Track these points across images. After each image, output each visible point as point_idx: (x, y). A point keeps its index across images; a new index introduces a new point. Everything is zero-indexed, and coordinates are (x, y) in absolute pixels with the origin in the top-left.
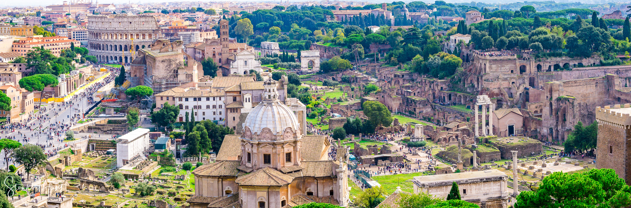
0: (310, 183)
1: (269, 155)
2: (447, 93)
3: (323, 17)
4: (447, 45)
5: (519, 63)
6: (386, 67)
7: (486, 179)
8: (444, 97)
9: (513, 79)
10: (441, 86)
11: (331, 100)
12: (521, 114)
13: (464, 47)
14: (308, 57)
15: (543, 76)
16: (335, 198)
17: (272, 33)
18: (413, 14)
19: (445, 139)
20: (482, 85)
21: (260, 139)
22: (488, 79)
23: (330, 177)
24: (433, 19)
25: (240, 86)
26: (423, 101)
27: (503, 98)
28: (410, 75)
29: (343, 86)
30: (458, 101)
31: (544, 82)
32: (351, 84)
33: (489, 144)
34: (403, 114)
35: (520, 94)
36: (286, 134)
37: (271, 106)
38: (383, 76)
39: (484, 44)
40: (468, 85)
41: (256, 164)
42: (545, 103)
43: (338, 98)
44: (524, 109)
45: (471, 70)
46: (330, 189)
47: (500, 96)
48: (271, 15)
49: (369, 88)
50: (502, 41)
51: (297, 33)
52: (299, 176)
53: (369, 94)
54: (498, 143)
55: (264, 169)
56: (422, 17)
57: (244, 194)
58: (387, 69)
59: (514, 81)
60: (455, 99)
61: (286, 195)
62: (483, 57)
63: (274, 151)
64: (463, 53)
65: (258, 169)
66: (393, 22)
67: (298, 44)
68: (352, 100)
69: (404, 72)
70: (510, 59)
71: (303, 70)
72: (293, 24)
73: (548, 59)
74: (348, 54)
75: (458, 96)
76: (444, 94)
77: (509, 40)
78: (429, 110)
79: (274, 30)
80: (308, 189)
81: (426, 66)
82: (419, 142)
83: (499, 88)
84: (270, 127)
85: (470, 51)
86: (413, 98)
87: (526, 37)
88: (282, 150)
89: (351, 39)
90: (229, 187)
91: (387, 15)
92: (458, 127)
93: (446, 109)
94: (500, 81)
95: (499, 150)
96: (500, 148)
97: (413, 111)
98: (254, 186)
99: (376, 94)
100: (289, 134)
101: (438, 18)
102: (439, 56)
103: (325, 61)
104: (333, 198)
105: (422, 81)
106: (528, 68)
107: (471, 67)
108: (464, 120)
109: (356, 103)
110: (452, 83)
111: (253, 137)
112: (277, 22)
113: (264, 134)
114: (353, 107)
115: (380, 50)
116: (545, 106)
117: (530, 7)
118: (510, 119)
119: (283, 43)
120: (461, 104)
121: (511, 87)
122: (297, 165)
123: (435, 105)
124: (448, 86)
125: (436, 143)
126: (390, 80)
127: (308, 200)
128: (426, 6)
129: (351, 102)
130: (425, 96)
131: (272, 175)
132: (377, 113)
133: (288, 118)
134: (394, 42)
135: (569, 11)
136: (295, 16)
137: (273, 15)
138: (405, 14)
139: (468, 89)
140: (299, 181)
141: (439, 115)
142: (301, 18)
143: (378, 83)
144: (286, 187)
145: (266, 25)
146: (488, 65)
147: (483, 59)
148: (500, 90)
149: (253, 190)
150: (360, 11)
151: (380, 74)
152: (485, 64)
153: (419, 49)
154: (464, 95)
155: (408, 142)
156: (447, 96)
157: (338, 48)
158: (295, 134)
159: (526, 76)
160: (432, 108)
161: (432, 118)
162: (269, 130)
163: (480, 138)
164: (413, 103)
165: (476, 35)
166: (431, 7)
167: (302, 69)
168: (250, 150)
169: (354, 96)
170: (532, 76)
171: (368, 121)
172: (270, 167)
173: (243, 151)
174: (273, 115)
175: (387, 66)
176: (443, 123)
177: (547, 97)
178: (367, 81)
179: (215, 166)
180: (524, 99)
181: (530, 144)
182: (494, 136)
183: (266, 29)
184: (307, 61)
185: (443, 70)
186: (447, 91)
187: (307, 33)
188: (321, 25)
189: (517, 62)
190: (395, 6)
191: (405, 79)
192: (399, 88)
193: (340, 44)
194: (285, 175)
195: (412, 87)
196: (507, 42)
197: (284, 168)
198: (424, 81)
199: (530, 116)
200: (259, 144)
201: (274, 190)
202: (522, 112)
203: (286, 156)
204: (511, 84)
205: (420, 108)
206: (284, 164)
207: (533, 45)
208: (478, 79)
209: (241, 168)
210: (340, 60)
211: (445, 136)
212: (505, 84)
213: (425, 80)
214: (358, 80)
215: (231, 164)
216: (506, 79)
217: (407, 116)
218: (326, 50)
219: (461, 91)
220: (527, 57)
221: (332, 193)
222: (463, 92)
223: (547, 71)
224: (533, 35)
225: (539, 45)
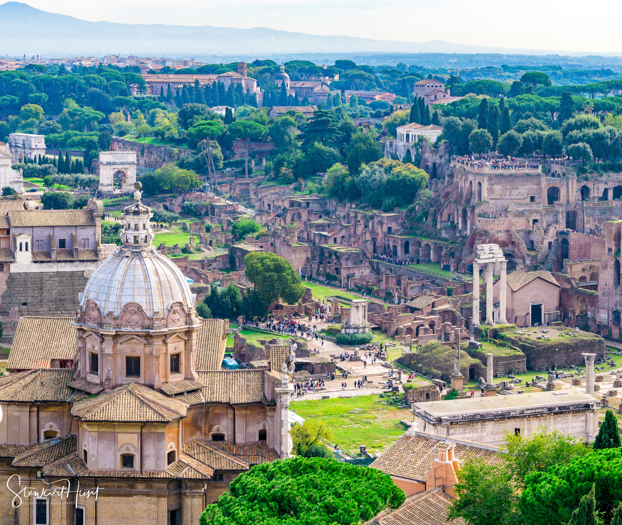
0: (218, 417)
1: (138, 359)
2: (402, 240)
3: (125, 87)
4: (391, 145)
5: (545, 183)
6: (270, 187)
7: (560, 408)
8: (395, 247)
9: (535, 214)
10: (389, 225)
11: (169, 249)
12: (555, 282)
13: (428, 149)
14: (114, 164)
15: (594, 209)
16: (271, 447)
17: (26, 117)
18: (299, 84)
19: (409, 330)
20: (473, 224)
21: (118, 326)
22: (485, 213)
23: (260, 403)
24: (338, 95)
25: (8, 219)
26: (355, 253)
27: (516, 250)
28: (322, 202)
29: (188, 222)
30: (424, 255)
31: (594, 220)
32: (202, 219)
33: (501, 341)
34: (315, 280)
35: (550, 243)
36: (171, 316)
37: (141, 258)
38: (266, 204)
39: (473, 143)
40: (443, 224)
41: (111, 376)
42: (606, 262)
43: (181, 245)
44: (560, 274)
45: (448, 194)
46: (260, 429)
47: (510, 247)
48: (24, 81)
49: (243, 228)
50: (510, 139)
51: (77, 118)
52: (197, 401)
53: (244, 239)
54: (520, 340)
55: (130, 388)
56: (316, 90)
57: (90, 438)
58: (272, 191)
59: (538, 217)
60: (417, 252)
61: (176, 441)
62: (476, 169)
63: (147, 350)
64: (426, 161)
65: (114, 387)
66: (259, 99)
67: (83, 139)
68: (209, 249)
69: (308, 197)
70: (528, 175)
71: (104, 189)
72: (67, 100)
73: (601, 175)
74: (191, 159)
75: (423, 245)
76: (395, 241)
77: (524, 138)
78: (367, 272)
79: (31, 111)
80: (215, 427)
81: (355, 185)
82: (360, 336)
83: (508, 231)
84: (141, 300)
85: (441, 157)
86: (335, 249)
87: (557, 134)
88: (164, 348)
89: (201, 131)
90: (51, 423)
91: (247, 85)
92: (433, 307)
93: (401, 271)
94: (510, 217)
95: (523, 351)
96: (523, 348)
97: (335, 274)
98: (113, 422)
99: (257, 238)
100: (177, 316)
101: (348, 94)
102: (381, 166)
103: (147, 172)
104: (266, 446)
105: (349, 215)
106: (563, 193)
107: (449, 189)
108: (442, 293)
109: (220, 257)
110: (411, 220)
111: (104, 321)
112: (36, 96)
113: (127, 316)
114: (214, 265)
115: (253, 152)
116: (605, 267)
117: (540, 75)
118: (535, 292)
119: (52, 136)
120: (429, 261)
121: (531, 229)
122: (192, 379)
123: (378, 263)
124: (402, 225)
125: (393, 337)
126: (280, 211)
127: (216, 449)
128: (321, 69)
129: (210, 254)
130: (356, 245)
131: (148, 399)
132: (275, 275)
133: (174, 283)
134: (282, 137)
135: (613, 85)
136: (70, 85)
137: (26, 82)
138: (283, 84)
139: (443, 232)
140: (197, 411)
141: (387, 283)
142: (81, 89)
143: (258, 218)
144: (176, 425)
145: (13, 100)
146: (485, 185)
147: (475, 174)
148: (511, 236)
149: (110, 430)
150: (195, 77)
151: (260, 200)
152: (480, 184)
153: (335, 151)
154: (435, 244)
155: (338, 335)
156: (402, 246)
157: (169, 147)
158: (188, 315)
159: (561, 209)
160: (373, 268)
161: (375, 288)
162: (139, 308)
163: (483, 327)
164: (334, 257)
165: (452, 127)
166: (329, 72)
167: (100, 188)
168: (97, 348)
169: (214, 241)
170: (571, 208)
171: (254, 293)
172: (138, 383)
173: (82, 350)
174: (147, 277)
175: (271, 184)
176: (400, 299)
177: (610, 250)
178: (234, 213)
179: (21, 381)
180: (559, 253)
181: (582, 341)
182: (508, 325)
183: (15, 108)
184: (113, 172)
185: (392, 194)
186: (401, 235)
187: (96, 118)
188: (121, 103)
189: (542, 180)
190: (261, 68)
191: (312, 211)
192: (302, 228)
193: (172, 140)
194: (171, 399)
195: (329, 225)
196: (521, 141)
197: (166, 385)
198: (352, 215)
199: (572, 287)
200: (116, 336)
201: (154, 430)
202: (558, 278)
203: (171, 362)
204: (531, 223)
205: (349, 268)
206: (166, 376)
207: (574, 147)
208: (465, 212)
209: (77, 385)
210: (179, 172)
211: (410, 324)
212: (520, 224)
213: (356, 213)
214: (216, 210)
215: (53, 377)
216: (521, 214)
217: (321, 283)
218: (143, 150)
219: (429, 236)
220: (559, 172)
221: (263, 435)
222: (432, 238)
223: (600, 199)
224: (571, 127)
225: (585, 148)
